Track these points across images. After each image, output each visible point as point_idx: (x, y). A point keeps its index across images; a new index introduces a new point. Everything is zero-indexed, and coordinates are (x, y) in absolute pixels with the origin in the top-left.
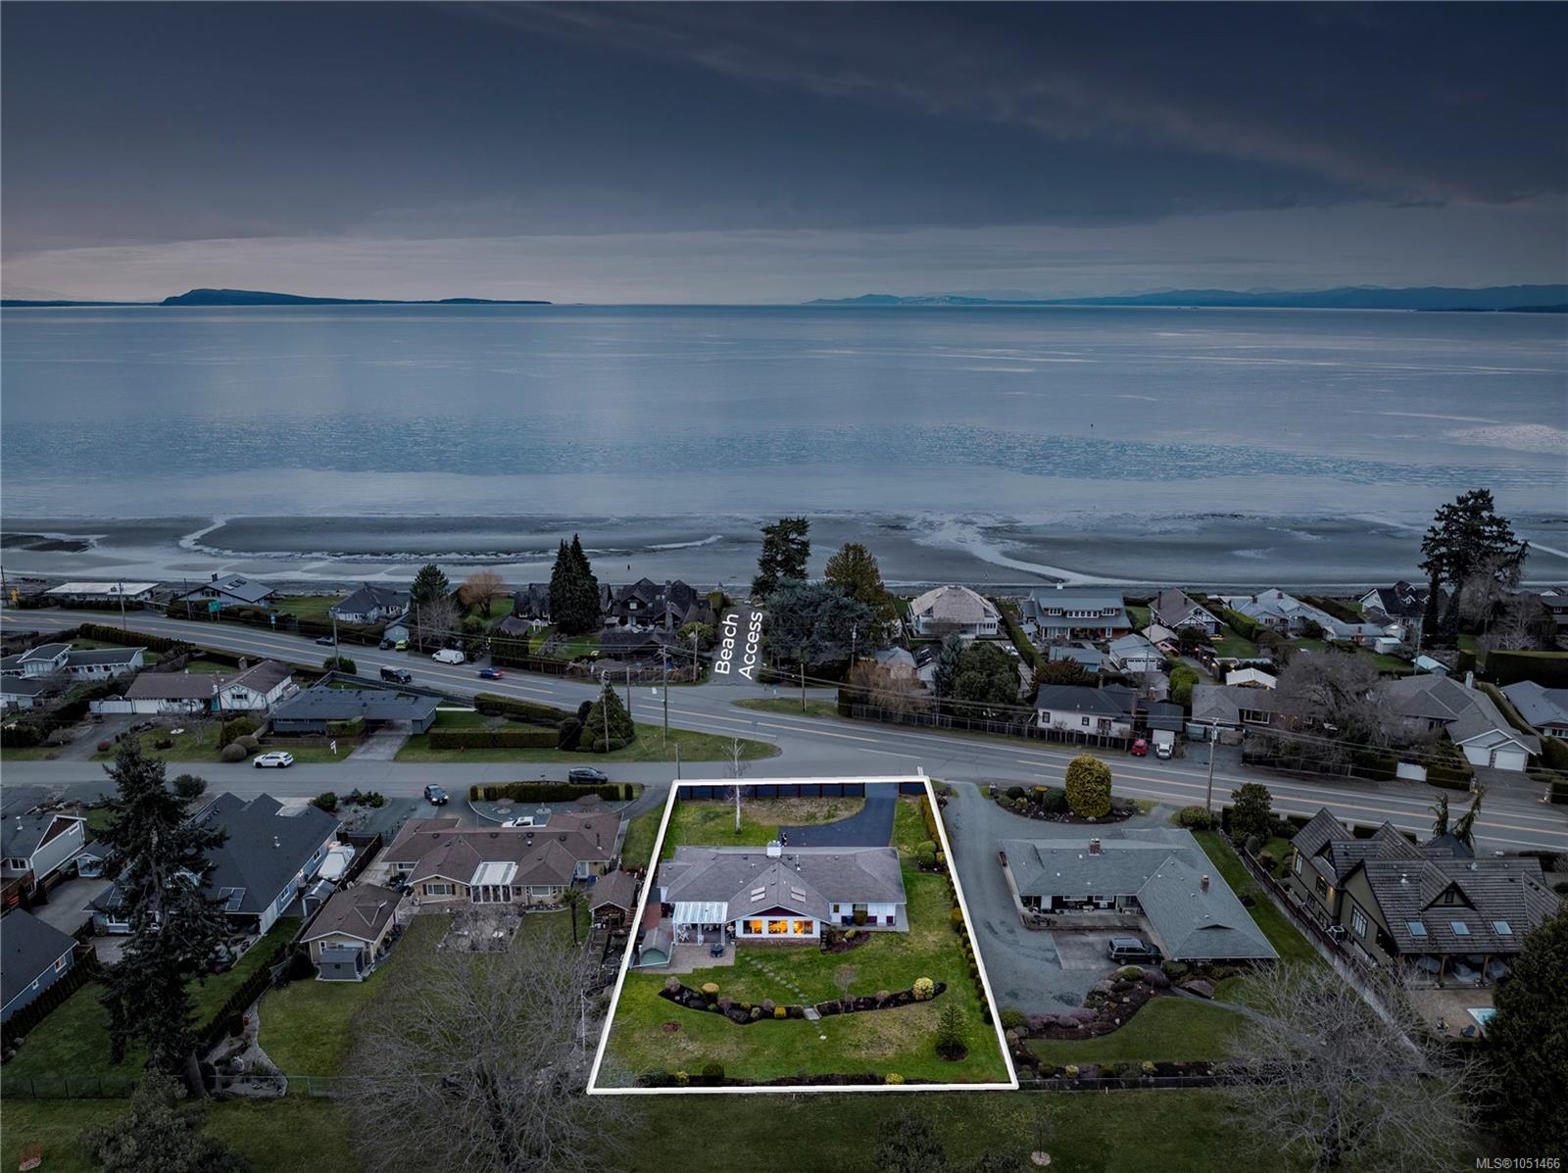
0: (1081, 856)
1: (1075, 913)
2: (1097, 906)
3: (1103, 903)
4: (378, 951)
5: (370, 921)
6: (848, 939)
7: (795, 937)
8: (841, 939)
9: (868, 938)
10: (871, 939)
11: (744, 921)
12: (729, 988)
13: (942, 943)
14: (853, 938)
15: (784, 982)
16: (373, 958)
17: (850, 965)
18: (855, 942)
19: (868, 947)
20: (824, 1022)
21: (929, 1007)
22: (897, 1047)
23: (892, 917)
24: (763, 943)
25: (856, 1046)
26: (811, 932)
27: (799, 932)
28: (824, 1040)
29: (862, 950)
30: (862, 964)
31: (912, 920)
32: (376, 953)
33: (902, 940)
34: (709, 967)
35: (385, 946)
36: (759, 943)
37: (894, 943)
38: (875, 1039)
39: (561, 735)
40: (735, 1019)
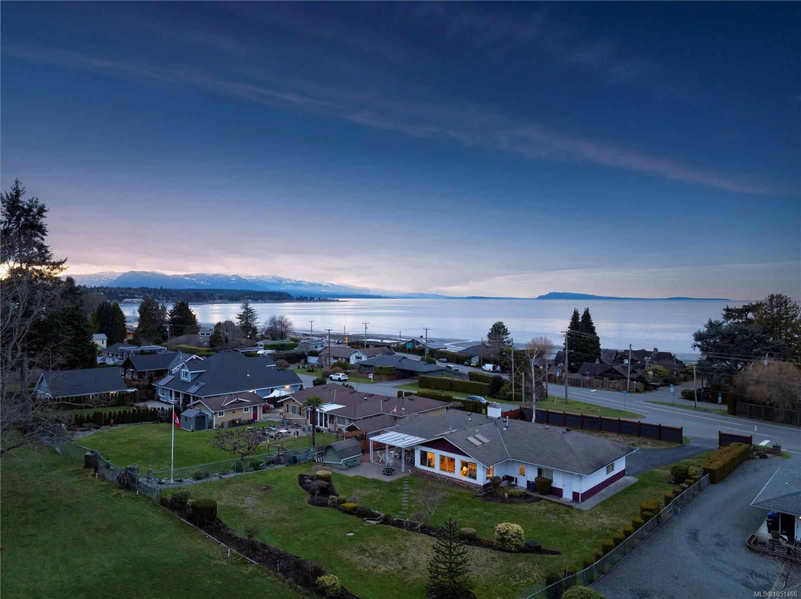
4: (222, 424)
5: (225, 403)
6: (511, 496)
7: (460, 478)
8: (503, 494)
9: (534, 501)
10: (536, 503)
11: (421, 451)
12: (358, 491)
13: (610, 526)
14: (517, 497)
15: (405, 501)
16: (216, 426)
17: (485, 511)
18: (516, 500)
19: (524, 507)
20: (375, 527)
21: (499, 557)
22: (400, 568)
23: (579, 493)
24: (432, 477)
25: (363, 551)
26: (475, 478)
27: (465, 475)
28: (345, 536)
29: (515, 507)
30: (497, 513)
31: (603, 505)
32: (220, 425)
33: (567, 512)
34: (370, 477)
35: (230, 424)
36: (430, 475)
37: (556, 512)
38: (392, 554)
39: (489, 386)
40: (313, 501)
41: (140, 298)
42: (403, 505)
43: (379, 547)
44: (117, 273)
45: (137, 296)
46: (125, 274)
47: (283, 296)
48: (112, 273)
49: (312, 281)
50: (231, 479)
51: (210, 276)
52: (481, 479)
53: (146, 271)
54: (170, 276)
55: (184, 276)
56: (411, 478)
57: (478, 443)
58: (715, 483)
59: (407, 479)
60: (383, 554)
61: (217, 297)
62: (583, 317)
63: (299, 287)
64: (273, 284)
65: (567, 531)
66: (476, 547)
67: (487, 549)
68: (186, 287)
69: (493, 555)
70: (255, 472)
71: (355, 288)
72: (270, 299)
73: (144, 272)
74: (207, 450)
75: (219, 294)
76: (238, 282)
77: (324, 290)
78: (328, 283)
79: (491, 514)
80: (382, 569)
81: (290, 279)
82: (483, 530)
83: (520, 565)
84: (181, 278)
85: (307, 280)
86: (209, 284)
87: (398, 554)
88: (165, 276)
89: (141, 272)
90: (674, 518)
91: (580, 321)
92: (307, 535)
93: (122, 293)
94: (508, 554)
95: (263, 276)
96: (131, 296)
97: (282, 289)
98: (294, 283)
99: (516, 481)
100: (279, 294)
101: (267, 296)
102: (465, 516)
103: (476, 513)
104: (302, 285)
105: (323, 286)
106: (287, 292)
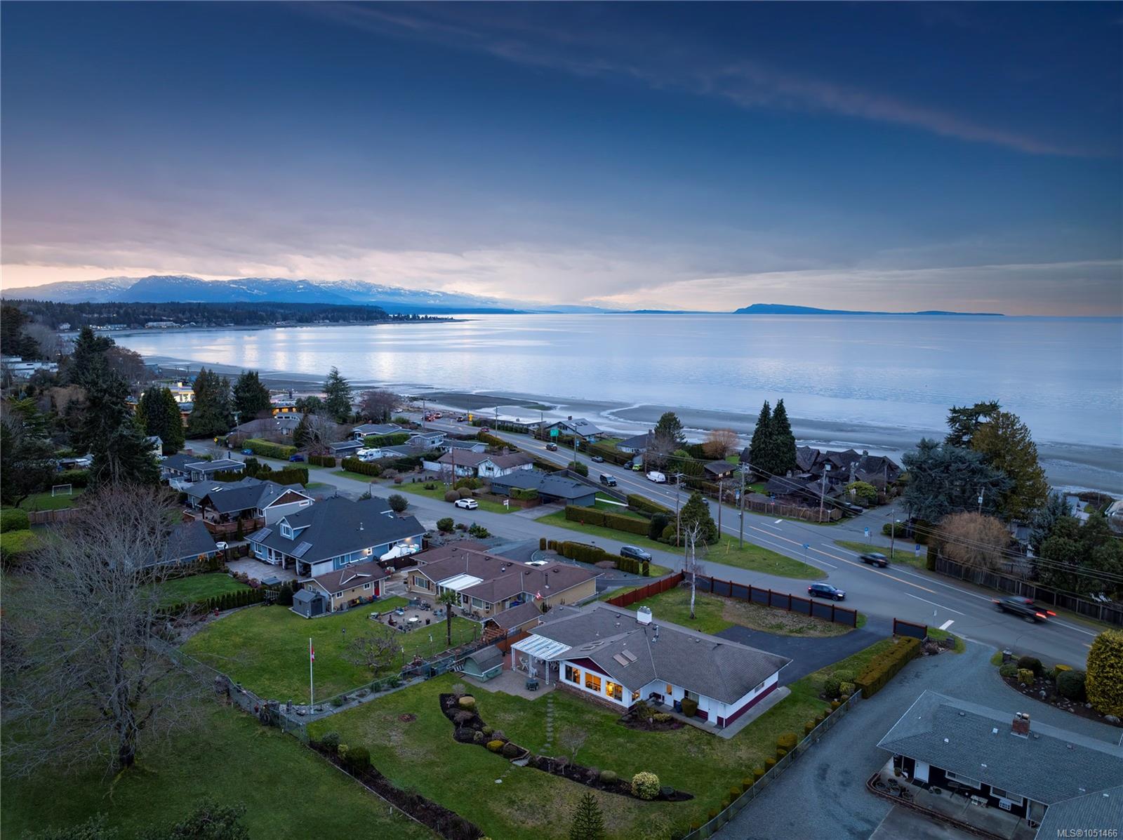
0: (995, 730)
1: (956, 799)
2: (994, 803)
3: (1005, 802)
4: (341, 606)
5: (343, 581)
6: (655, 721)
7: (606, 698)
8: (649, 718)
9: (678, 727)
10: (679, 731)
11: (566, 666)
12: (502, 714)
13: (746, 762)
14: (661, 722)
15: (549, 730)
16: (334, 608)
17: (628, 742)
18: (660, 726)
19: (667, 736)
20: (521, 771)
21: (635, 807)
22: (546, 822)
23: (723, 719)
24: (577, 694)
25: (512, 802)
26: (620, 699)
27: (611, 695)
28: (495, 784)
29: (657, 735)
30: (640, 745)
31: (746, 731)
32: (339, 607)
33: (709, 743)
34: (513, 694)
35: (350, 605)
36: (574, 692)
37: (697, 743)
38: (538, 806)
39: (651, 525)
40: (458, 735)
41: (170, 321)
42: (548, 734)
43: (526, 797)
44: (131, 279)
45: (165, 318)
46: (143, 280)
47: (374, 314)
48: (123, 278)
49: (414, 288)
50: (371, 703)
51: (266, 282)
52: (626, 702)
53: (173, 275)
54: (209, 283)
55: (229, 282)
56: (555, 695)
57: (624, 663)
58: (867, 698)
59: (551, 696)
60: (530, 806)
61: (279, 316)
62: (775, 411)
63: (396, 298)
64: (358, 293)
65: (704, 768)
66: (615, 795)
67: (625, 797)
68: (233, 299)
69: (629, 804)
70: (393, 690)
71: (477, 298)
72: (356, 319)
73: (171, 277)
74: (334, 654)
75: (282, 311)
76: (307, 291)
77: (432, 302)
78: (438, 292)
79: (634, 746)
80: (530, 824)
81: (383, 285)
82: (624, 768)
83: (652, 816)
84: (225, 286)
85: (407, 287)
86: (265, 293)
87: (544, 806)
88: (201, 283)
89: (166, 277)
90: (811, 749)
91: (772, 415)
92: (458, 783)
93: (144, 314)
94: (643, 803)
95: (344, 282)
96: (156, 317)
97: (371, 300)
98: (389, 290)
99: (663, 699)
100: (368, 311)
101: (351, 314)
102: (608, 750)
103: (620, 745)
104: (400, 295)
105: (431, 296)
106: (379, 306)
